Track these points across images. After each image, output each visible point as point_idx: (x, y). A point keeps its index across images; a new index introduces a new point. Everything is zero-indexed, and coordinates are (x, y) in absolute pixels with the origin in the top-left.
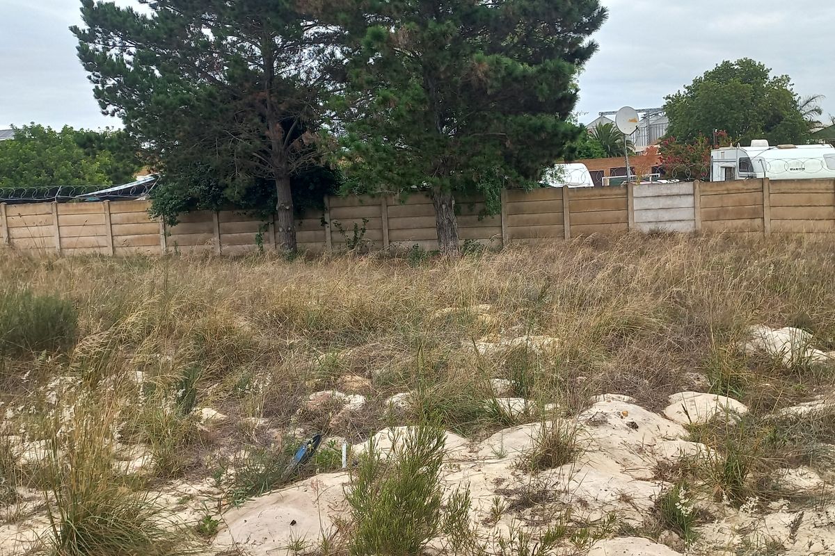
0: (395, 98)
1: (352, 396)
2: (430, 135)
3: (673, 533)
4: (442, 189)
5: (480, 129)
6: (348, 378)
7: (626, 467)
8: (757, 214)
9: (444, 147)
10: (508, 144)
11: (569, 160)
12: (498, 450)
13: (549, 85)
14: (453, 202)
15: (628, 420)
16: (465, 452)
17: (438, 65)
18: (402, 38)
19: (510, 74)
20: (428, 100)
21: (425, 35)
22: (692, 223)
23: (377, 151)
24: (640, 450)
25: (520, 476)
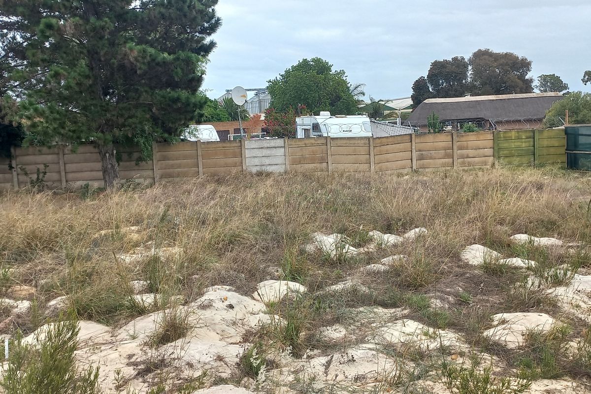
0: (65, 73)
1: (20, 301)
2: (94, 102)
3: (250, 378)
4: (106, 142)
5: (134, 99)
6: (18, 288)
7: (223, 336)
8: (324, 160)
9: (106, 111)
10: (154, 110)
11: (199, 122)
12: (131, 332)
13: (182, 69)
14: (115, 152)
15: (227, 303)
16: (108, 337)
17: (99, 51)
18: (69, 28)
19: (153, 60)
20: (91, 76)
21: (87, 27)
22: (284, 166)
23: (52, 112)
24: (234, 323)
25: (147, 351)
